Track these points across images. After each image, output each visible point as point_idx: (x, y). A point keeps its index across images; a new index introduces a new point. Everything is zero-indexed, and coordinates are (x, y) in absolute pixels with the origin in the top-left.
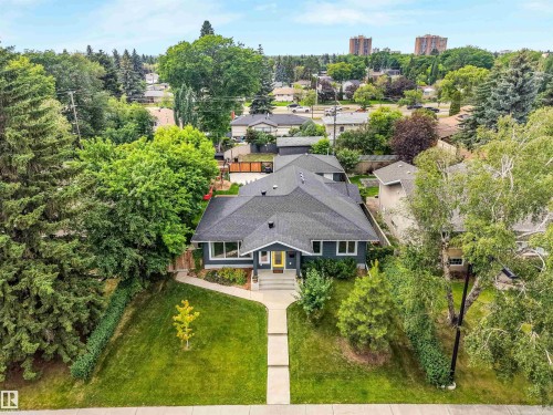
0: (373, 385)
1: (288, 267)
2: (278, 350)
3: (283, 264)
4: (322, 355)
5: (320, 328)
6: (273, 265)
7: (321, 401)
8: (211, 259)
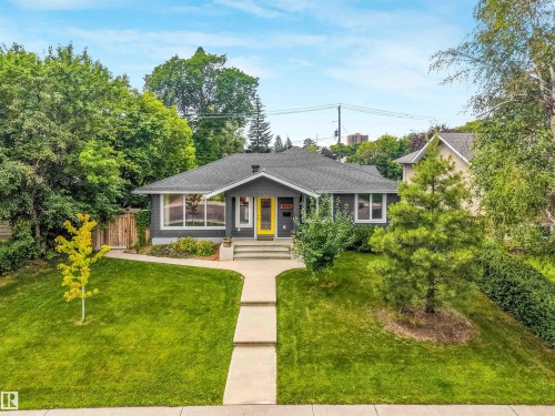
0: (455, 373)
1: (282, 233)
2: (257, 324)
3: (274, 230)
4: (343, 329)
5: (336, 298)
6: (258, 231)
7: (348, 398)
8: (163, 228)
